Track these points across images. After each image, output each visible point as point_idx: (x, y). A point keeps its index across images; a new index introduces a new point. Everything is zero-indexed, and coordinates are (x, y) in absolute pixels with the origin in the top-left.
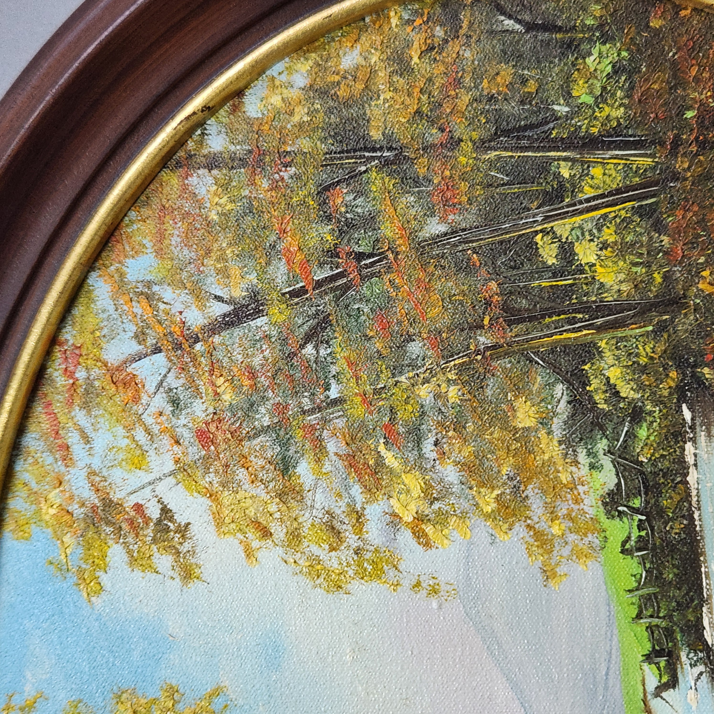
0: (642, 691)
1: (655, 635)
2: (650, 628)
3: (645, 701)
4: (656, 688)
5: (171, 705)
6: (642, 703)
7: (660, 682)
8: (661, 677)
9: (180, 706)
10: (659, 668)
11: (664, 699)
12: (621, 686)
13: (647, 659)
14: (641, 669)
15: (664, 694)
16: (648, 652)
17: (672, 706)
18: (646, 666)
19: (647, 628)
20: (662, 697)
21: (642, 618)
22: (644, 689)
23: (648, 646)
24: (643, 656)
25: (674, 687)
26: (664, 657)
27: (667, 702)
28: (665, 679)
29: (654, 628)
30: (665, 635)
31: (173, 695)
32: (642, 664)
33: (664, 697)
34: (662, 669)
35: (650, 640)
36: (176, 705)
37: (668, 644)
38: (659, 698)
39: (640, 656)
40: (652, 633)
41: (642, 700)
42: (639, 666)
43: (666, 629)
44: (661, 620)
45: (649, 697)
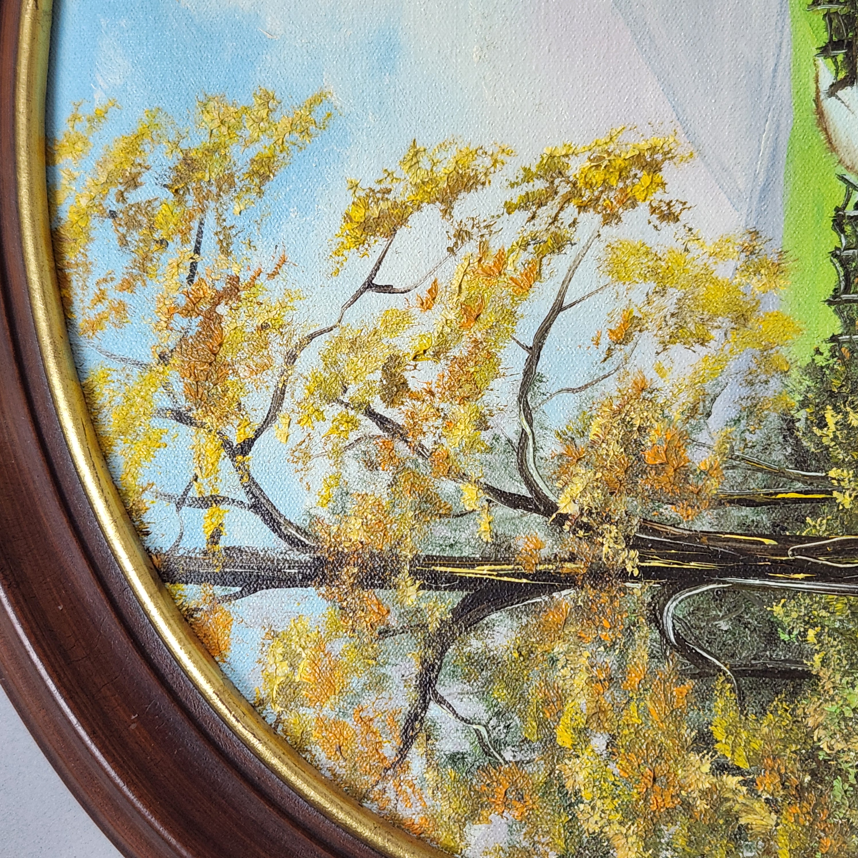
0: (815, 90)
1: (834, 24)
2: (828, 16)
3: (817, 101)
4: (831, 86)
5: (265, 115)
6: (814, 105)
7: (836, 78)
8: (837, 73)
9: (276, 116)
10: (835, 62)
11: (839, 99)
12: (790, 85)
13: (822, 52)
14: (815, 64)
15: (840, 93)
16: (824, 45)
17: (848, 107)
18: (821, 61)
19: (825, 16)
20: (837, 97)
21: (819, 5)
22: (817, 88)
23: (824, 37)
24: (817, 49)
25: (852, 84)
26: (843, 49)
27: (843, 102)
28: (842, 75)
29: (832, 16)
30: (845, 24)
31: (268, 102)
32: (817, 58)
33: (840, 96)
34: (839, 64)
35: (827, 31)
36: (271, 115)
37: (847, 35)
38: (833, 98)
39: (814, 49)
40: (831, 21)
41: (814, 101)
42: (812, 61)
43: (847, 16)
44: (842, 6)
45: (822, 96)
